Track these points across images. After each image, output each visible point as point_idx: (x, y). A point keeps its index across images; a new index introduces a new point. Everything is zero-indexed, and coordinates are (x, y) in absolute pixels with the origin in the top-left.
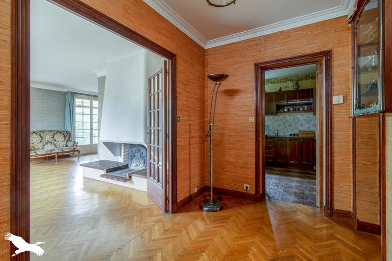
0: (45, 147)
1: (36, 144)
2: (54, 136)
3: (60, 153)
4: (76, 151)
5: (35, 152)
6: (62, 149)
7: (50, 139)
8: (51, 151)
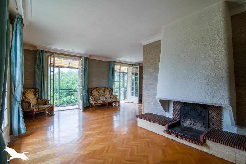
0: (100, 98)
1: (96, 95)
2: (104, 91)
3: (109, 102)
4: (117, 101)
5: (97, 102)
6: (110, 100)
7: (102, 93)
8: (105, 101)
